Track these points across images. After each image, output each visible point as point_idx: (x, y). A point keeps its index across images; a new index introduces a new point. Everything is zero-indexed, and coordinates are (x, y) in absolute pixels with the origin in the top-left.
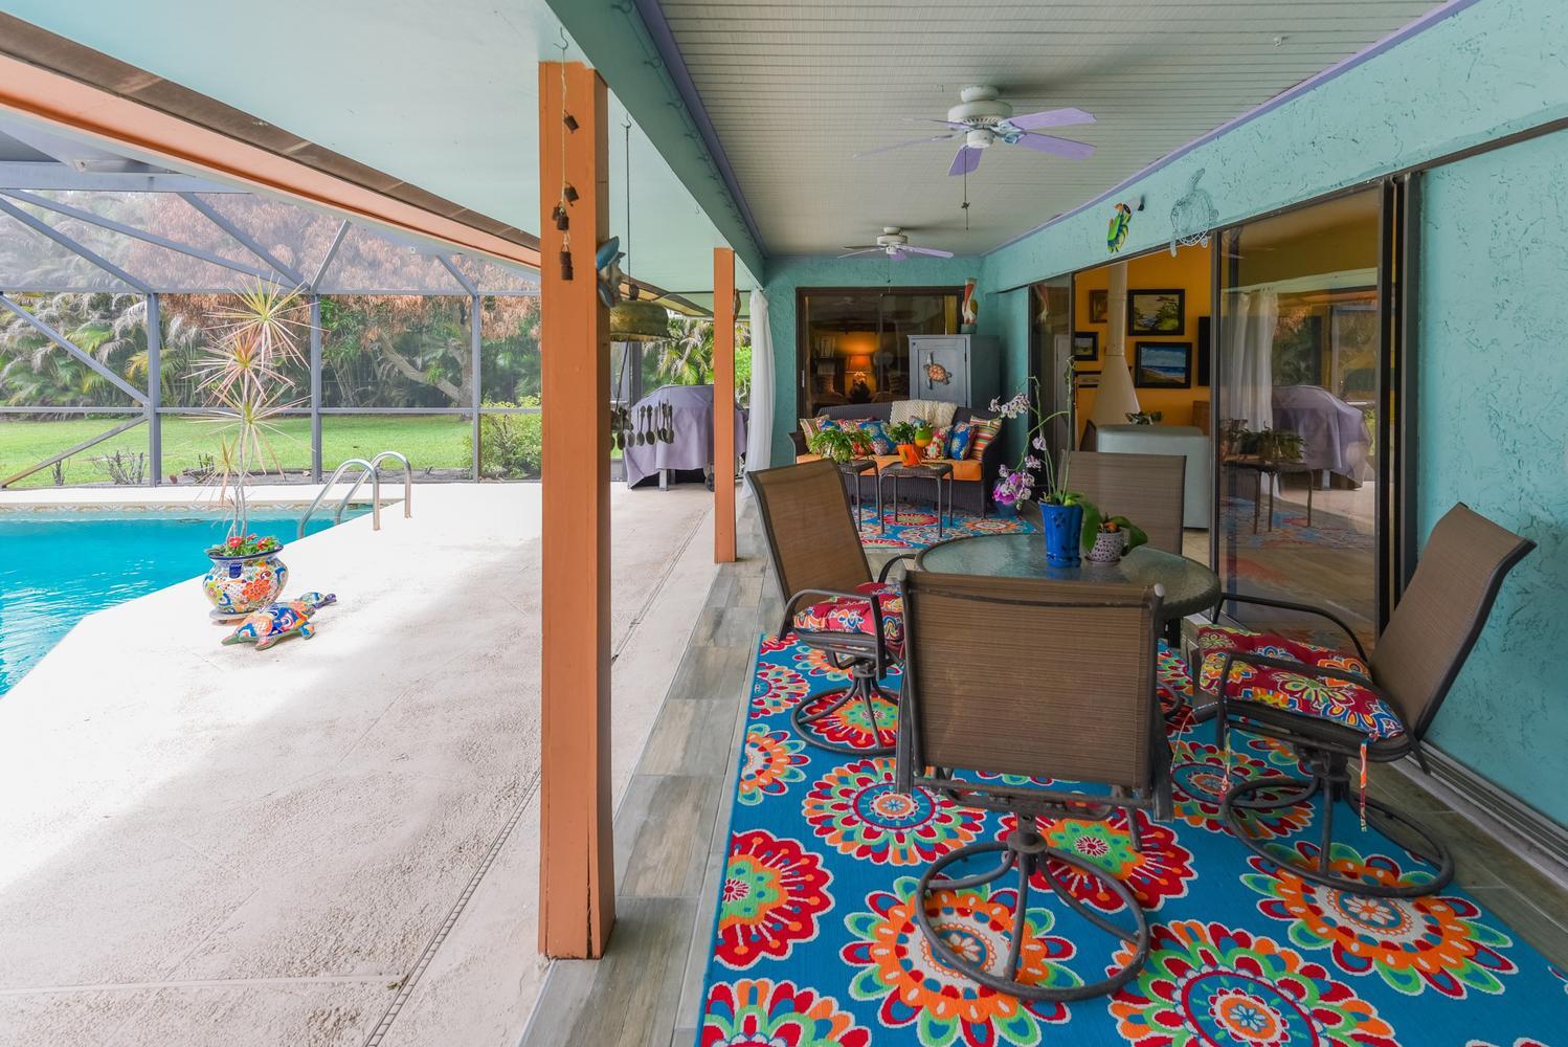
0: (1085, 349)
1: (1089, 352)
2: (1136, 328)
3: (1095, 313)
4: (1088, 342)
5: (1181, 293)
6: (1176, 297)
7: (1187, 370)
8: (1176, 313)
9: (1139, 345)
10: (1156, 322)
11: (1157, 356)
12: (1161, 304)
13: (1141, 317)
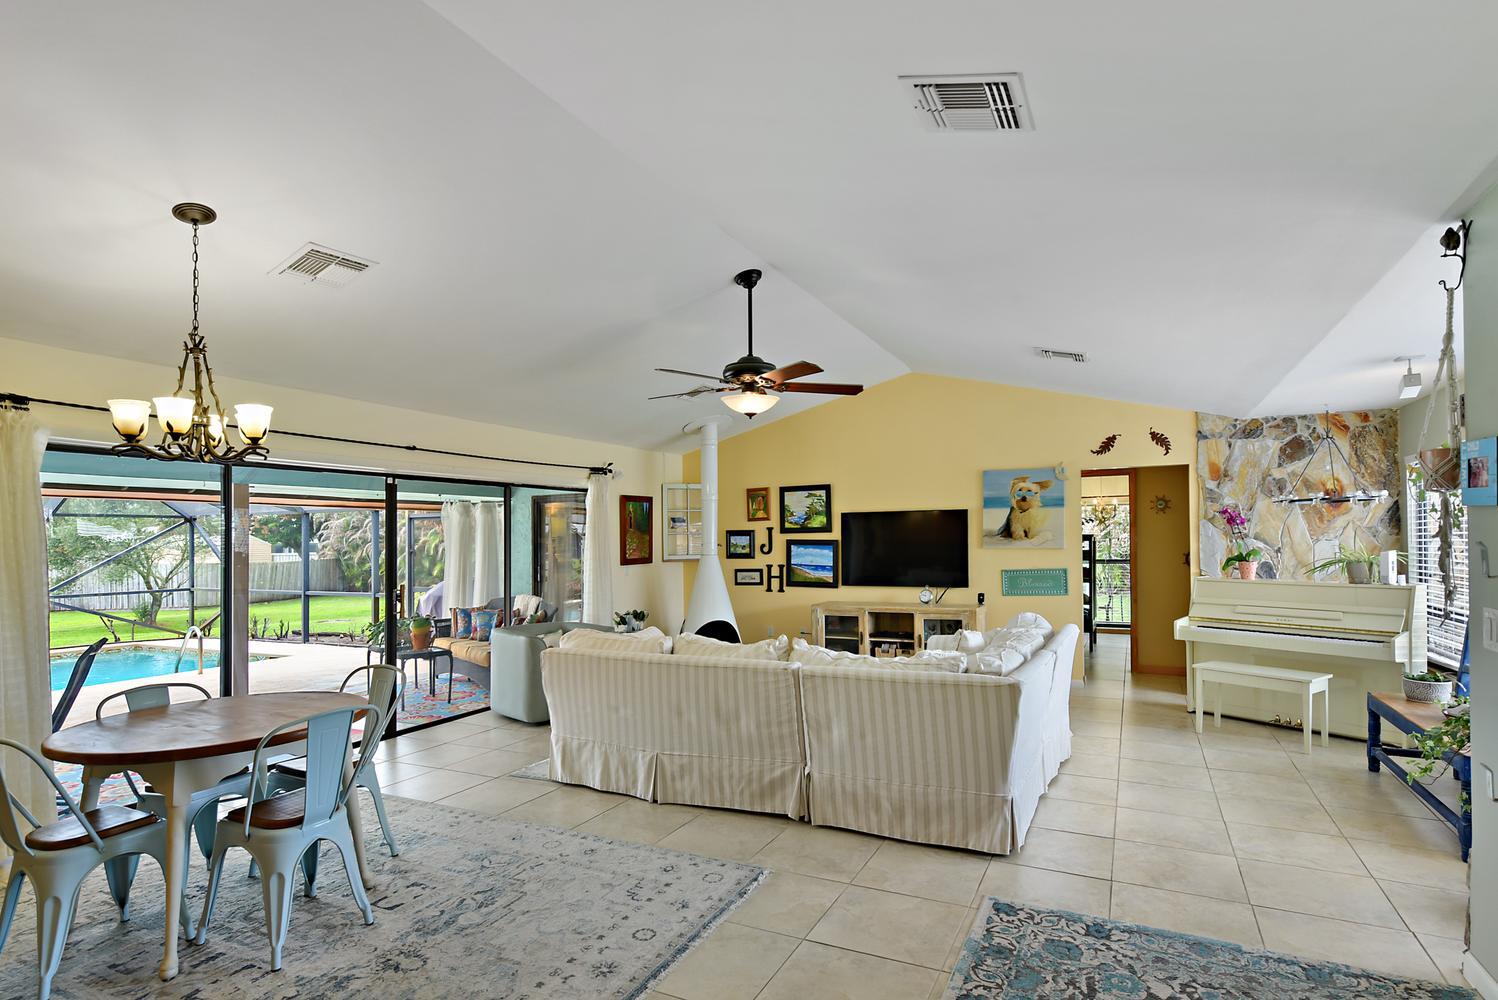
0: (743, 548)
1: (747, 551)
2: (787, 525)
3: (751, 511)
4: (744, 540)
5: (827, 488)
6: (823, 493)
7: (835, 569)
8: (824, 509)
9: (790, 543)
10: (806, 519)
11: (806, 555)
12: (809, 501)
13: (792, 514)
